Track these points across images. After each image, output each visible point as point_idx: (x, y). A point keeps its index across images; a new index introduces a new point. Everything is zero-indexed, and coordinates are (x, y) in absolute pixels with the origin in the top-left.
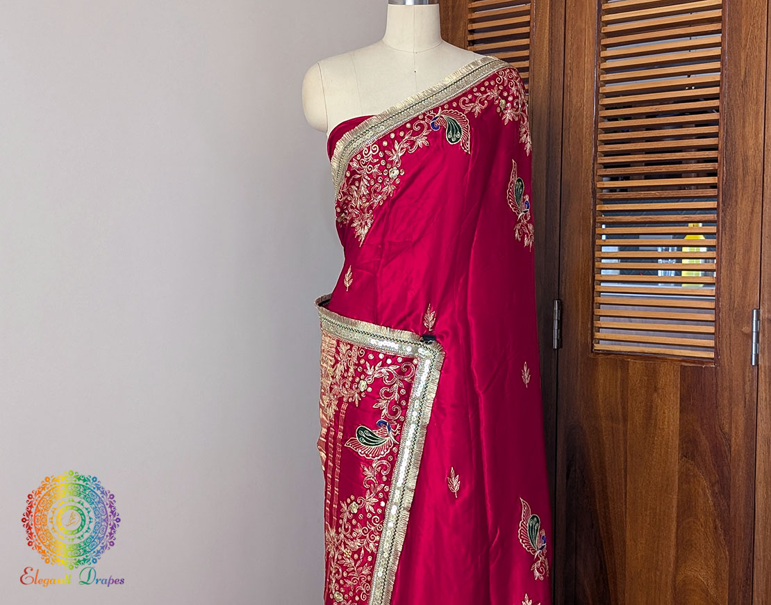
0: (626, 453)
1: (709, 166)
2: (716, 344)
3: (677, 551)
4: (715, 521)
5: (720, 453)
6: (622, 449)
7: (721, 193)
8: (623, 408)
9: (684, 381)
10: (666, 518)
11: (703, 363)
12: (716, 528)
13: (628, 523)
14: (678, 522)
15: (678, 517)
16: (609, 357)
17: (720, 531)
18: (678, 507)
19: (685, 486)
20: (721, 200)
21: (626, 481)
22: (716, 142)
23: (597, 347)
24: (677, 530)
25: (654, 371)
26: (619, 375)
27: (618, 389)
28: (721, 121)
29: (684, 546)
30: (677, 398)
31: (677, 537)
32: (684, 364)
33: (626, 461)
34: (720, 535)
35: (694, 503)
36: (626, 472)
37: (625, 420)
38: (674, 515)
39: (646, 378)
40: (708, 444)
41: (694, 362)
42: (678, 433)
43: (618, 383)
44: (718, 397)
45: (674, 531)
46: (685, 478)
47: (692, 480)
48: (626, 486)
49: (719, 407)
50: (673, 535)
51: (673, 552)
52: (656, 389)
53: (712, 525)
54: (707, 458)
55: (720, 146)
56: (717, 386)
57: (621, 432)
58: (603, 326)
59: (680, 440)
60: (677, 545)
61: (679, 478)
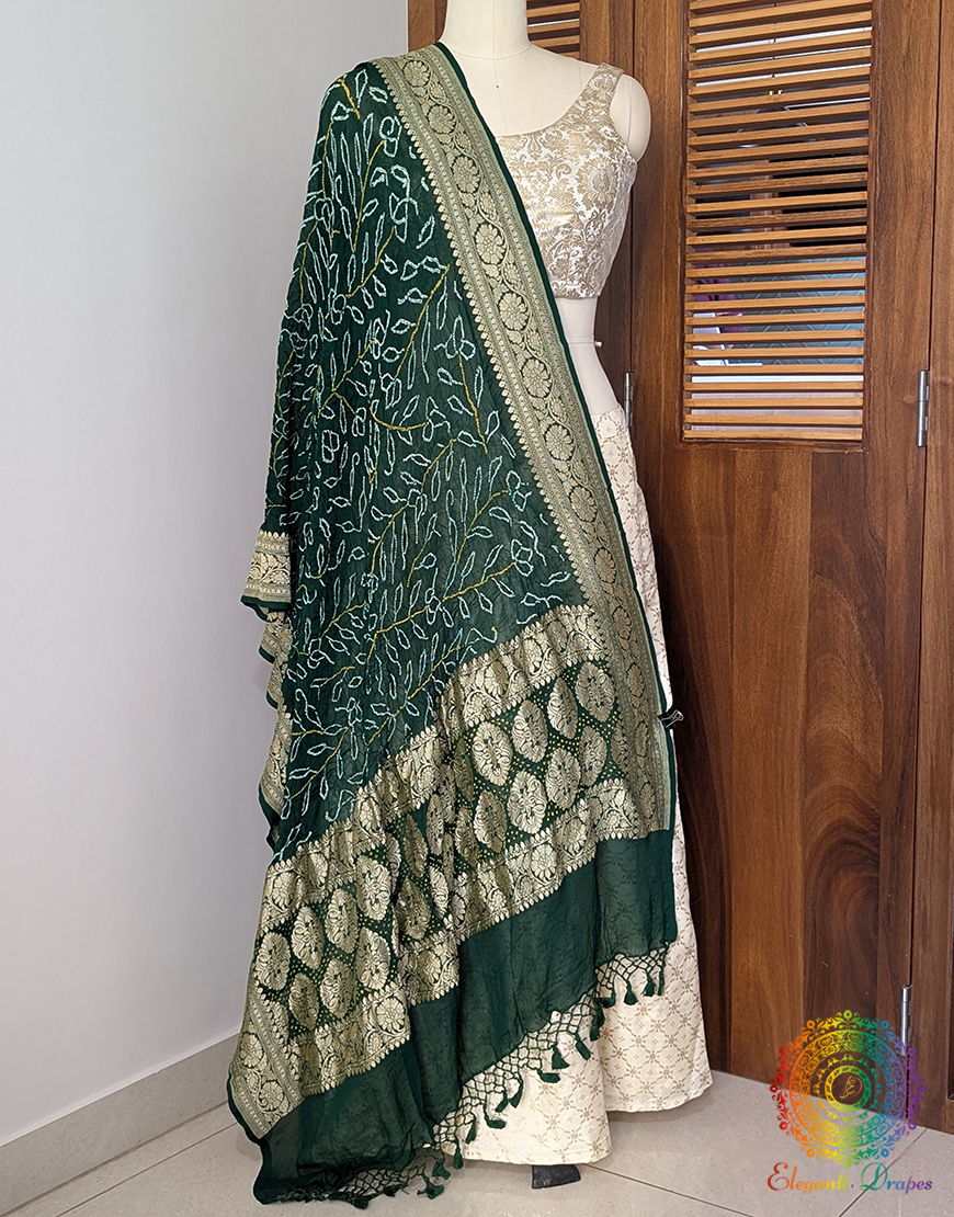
0: (732, 573)
1: (855, 177)
2: (864, 421)
3: (808, 698)
4: (863, 656)
5: (870, 568)
6: (726, 569)
7: (872, 213)
8: (728, 515)
9: (818, 473)
10: (791, 656)
11: (845, 448)
12: (864, 664)
13: (736, 667)
14: (808, 661)
15: (808, 654)
16: (707, 447)
17: (870, 669)
18: (808, 641)
19: (818, 613)
20: (872, 223)
21: (732, 611)
22: (865, 143)
23: (688, 434)
24: (808, 671)
25: (774, 462)
26: (722, 471)
27: (720, 489)
28: (872, 114)
29: (817, 691)
30: (807, 497)
31: (807, 680)
32: (817, 450)
33: (732, 585)
34: (871, 674)
35: (831, 636)
36: (731, 598)
37: (730, 530)
38: (803, 652)
39: (762, 473)
40: (852, 555)
41: (832, 447)
42: (809, 543)
43: (721, 481)
44: (868, 492)
45: (803, 672)
46: (819, 601)
47: (829, 604)
48: (732, 618)
49: (869, 507)
50: (802, 678)
51: (801, 700)
52: (776, 487)
53: (858, 662)
54: (851, 574)
55: (871, 148)
56: (866, 476)
57: (725, 547)
58: (697, 405)
59: (811, 552)
60: (808, 690)
61: (810, 604)
